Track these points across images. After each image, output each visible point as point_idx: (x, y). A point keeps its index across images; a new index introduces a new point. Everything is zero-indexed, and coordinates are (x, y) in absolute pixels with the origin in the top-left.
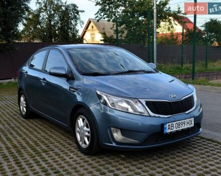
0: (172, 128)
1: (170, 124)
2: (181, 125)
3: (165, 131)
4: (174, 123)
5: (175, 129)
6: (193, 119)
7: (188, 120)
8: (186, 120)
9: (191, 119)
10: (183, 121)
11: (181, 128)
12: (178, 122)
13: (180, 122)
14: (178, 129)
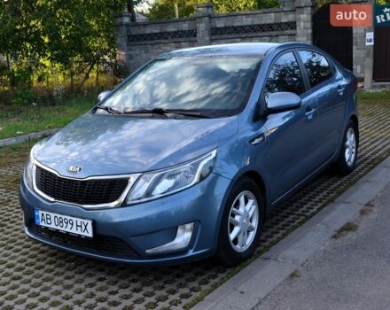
0: (49, 222)
1: (45, 213)
2: (65, 225)
3: (37, 221)
4: (53, 215)
5: (53, 226)
6: (90, 222)
7: (79, 220)
8: (74, 219)
9: (86, 221)
10: (69, 218)
11: (63, 229)
12: (59, 216)
13: (63, 217)
14: (59, 228)
